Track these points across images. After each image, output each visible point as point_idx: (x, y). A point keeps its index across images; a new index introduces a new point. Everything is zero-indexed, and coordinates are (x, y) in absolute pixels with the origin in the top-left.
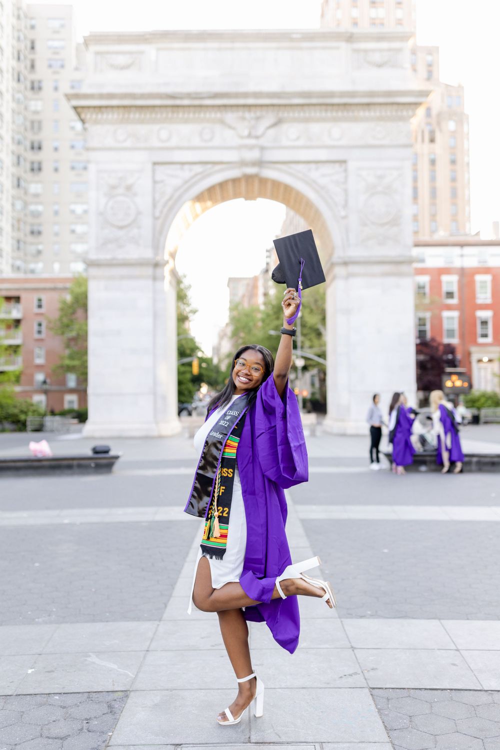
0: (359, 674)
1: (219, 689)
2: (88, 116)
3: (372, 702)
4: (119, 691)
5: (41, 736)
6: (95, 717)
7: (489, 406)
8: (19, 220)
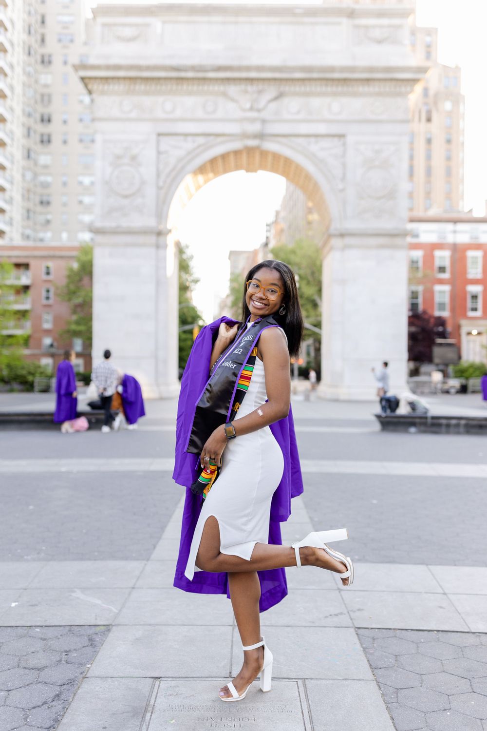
0: (345, 614)
1: (201, 625)
2: (95, 87)
3: (357, 641)
4: (101, 625)
5: (18, 666)
6: (75, 650)
7: (477, 376)
8: (29, 191)
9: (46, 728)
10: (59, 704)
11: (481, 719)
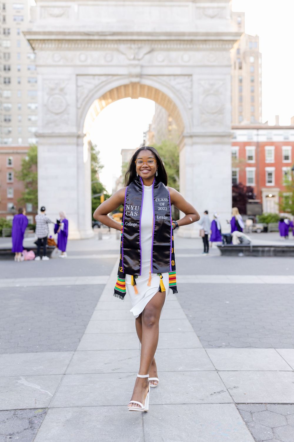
0: (225, 391)
1: (118, 406)
2: (37, 46)
3: (239, 416)
4: (39, 408)
7: (273, 222)
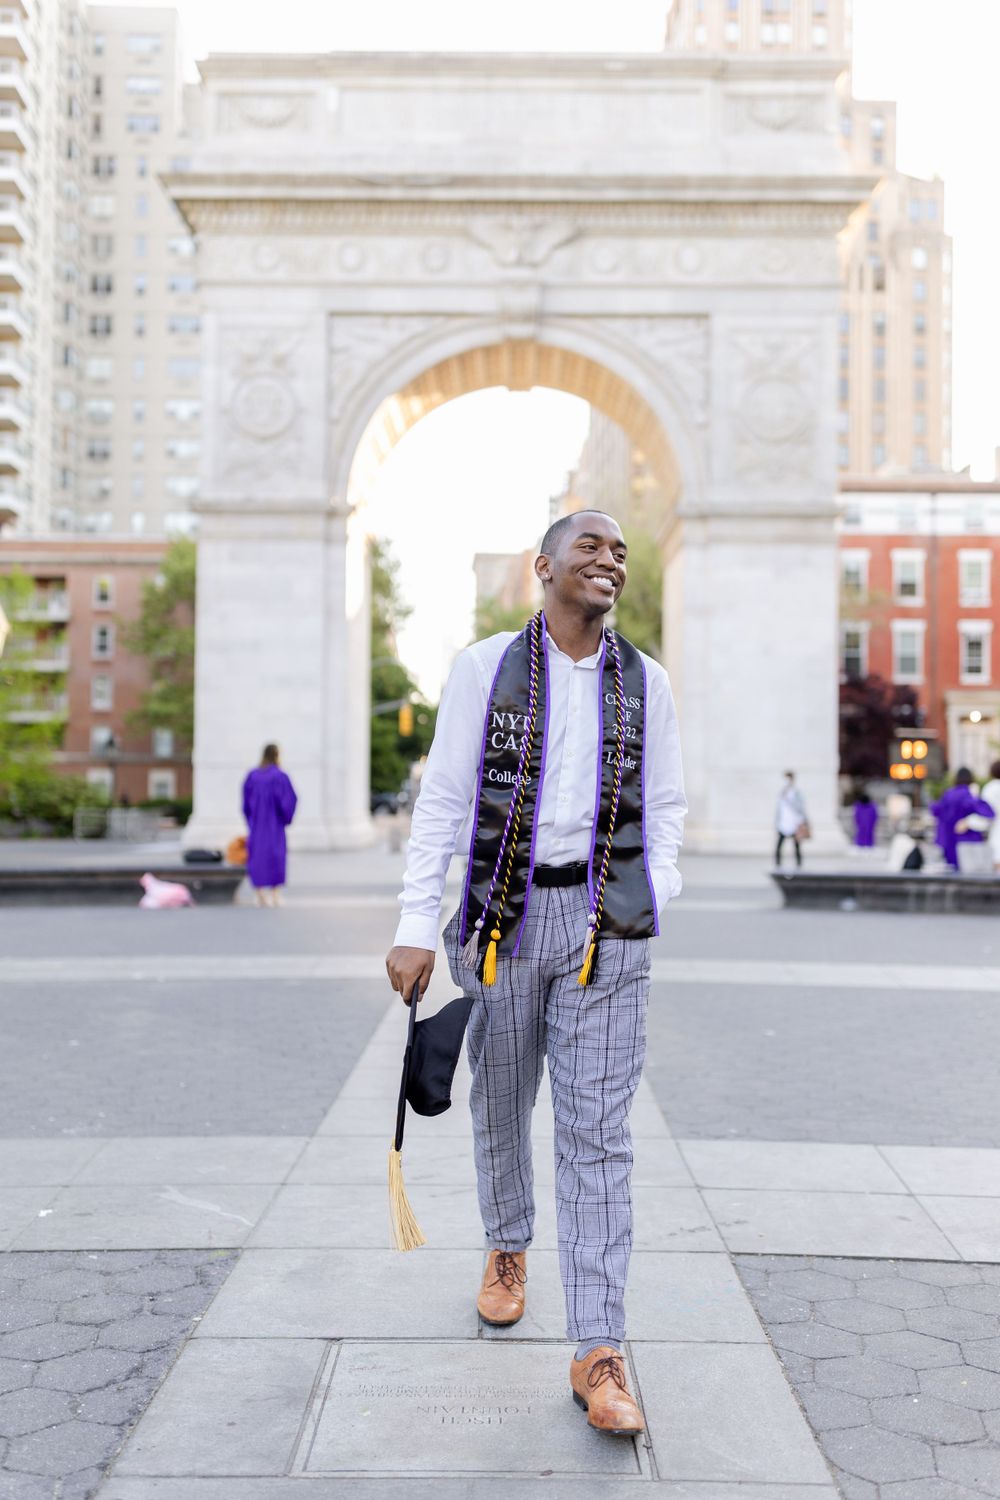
0: (709, 1230)
2: (203, 219)
3: (734, 1276)
4: (220, 1249)
5: (57, 1320)
6: (168, 1291)
8: (66, 430)
9: (115, 1425)
10: (139, 1385)
11: (980, 1411)
